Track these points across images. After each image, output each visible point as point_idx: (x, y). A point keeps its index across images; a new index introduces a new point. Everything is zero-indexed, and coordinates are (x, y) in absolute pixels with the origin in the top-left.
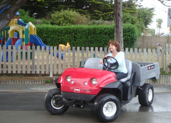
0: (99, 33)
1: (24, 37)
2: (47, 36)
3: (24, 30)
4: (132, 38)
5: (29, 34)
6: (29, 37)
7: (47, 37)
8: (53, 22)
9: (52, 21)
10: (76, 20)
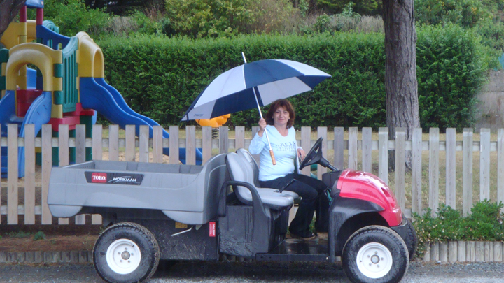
0: (339, 62)
1: (61, 88)
2: (150, 76)
3: (61, 61)
4: (465, 79)
5: (76, 76)
6: (78, 87)
7: (151, 82)
8: (174, 27)
9: (168, 21)
10: (255, 15)
